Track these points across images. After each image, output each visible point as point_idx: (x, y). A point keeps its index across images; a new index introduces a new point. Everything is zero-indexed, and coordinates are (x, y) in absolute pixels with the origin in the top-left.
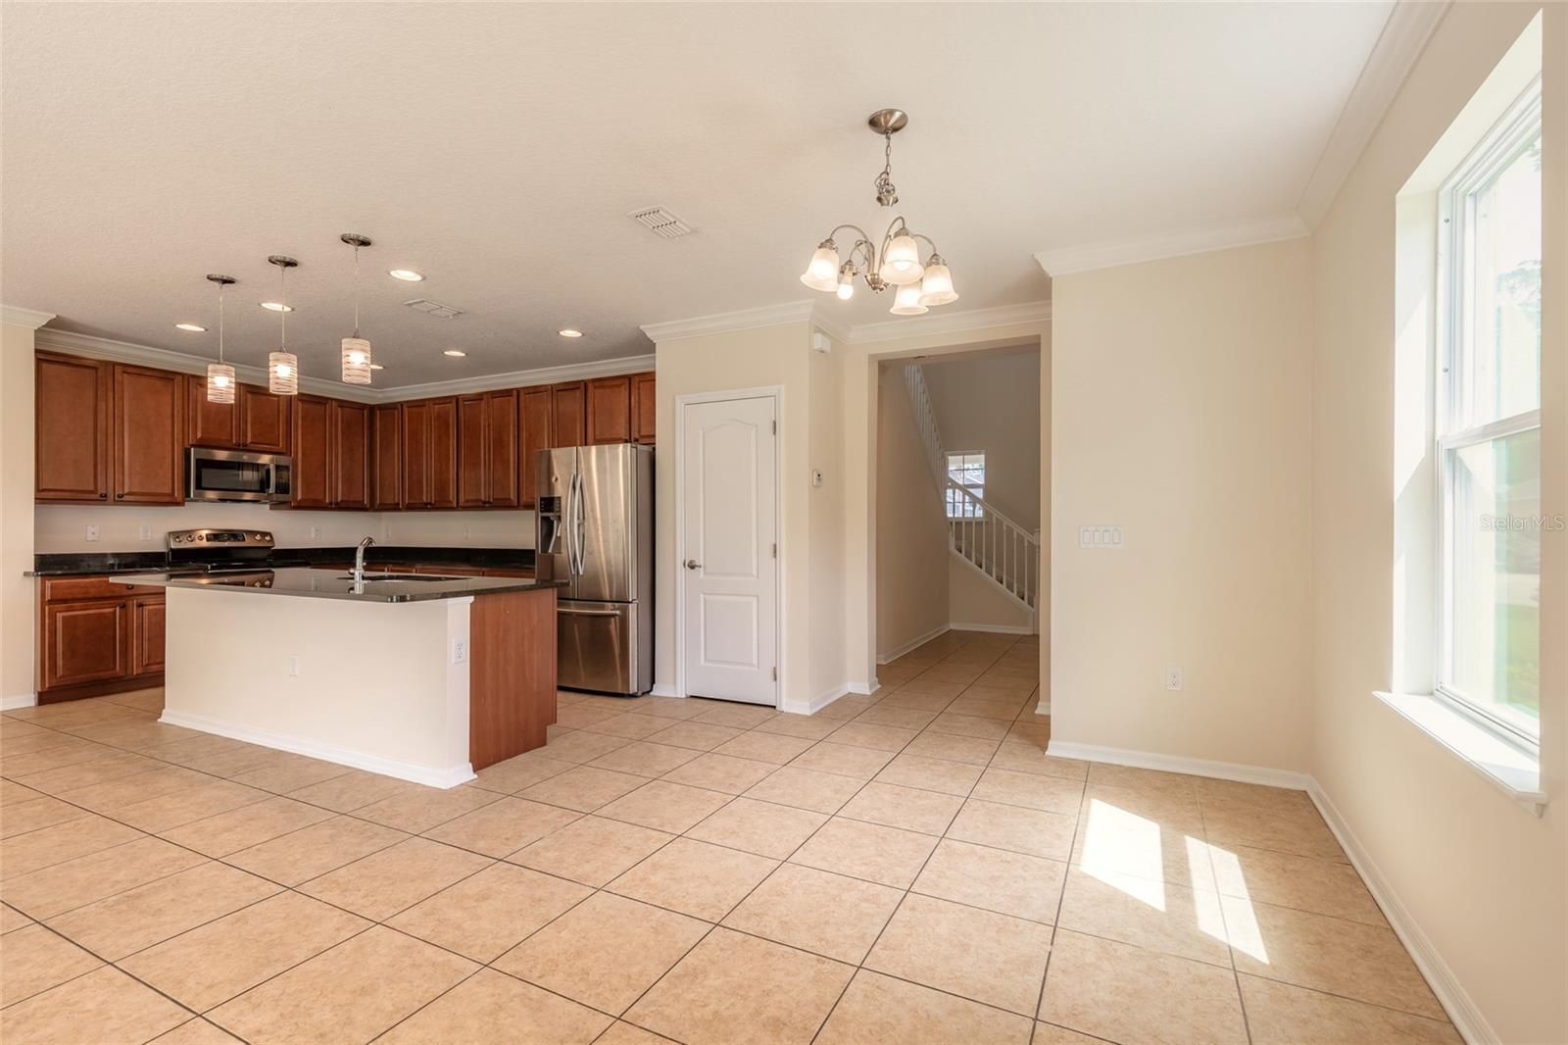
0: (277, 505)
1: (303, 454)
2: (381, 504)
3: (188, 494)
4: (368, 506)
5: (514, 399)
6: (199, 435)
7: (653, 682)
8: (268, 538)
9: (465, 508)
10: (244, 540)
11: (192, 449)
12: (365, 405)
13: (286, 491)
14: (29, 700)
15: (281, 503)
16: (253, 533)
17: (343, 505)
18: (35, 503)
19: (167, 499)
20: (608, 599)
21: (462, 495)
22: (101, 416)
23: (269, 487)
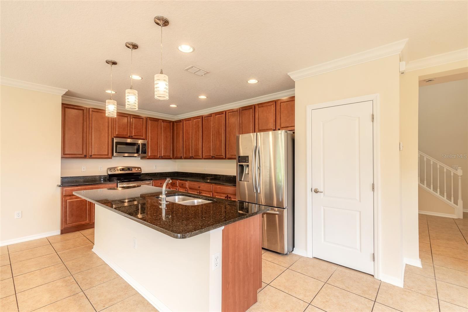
0: (142, 158)
1: (151, 139)
2: (176, 157)
3: (113, 155)
4: (172, 158)
5: (224, 115)
6: (117, 133)
7: (294, 247)
8: (139, 169)
9: (205, 159)
10: (132, 170)
11: (114, 138)
12: (171, 121)
13: (145, 153)
14: (58, 232)
15: (143, 157)
16: (135, 168)
17: (164, 157)
18: (61, 159)
19: (106, 156)
20: (276, 206)
21: (204, 154)
22: (85, 126)
23: (139, 151)
